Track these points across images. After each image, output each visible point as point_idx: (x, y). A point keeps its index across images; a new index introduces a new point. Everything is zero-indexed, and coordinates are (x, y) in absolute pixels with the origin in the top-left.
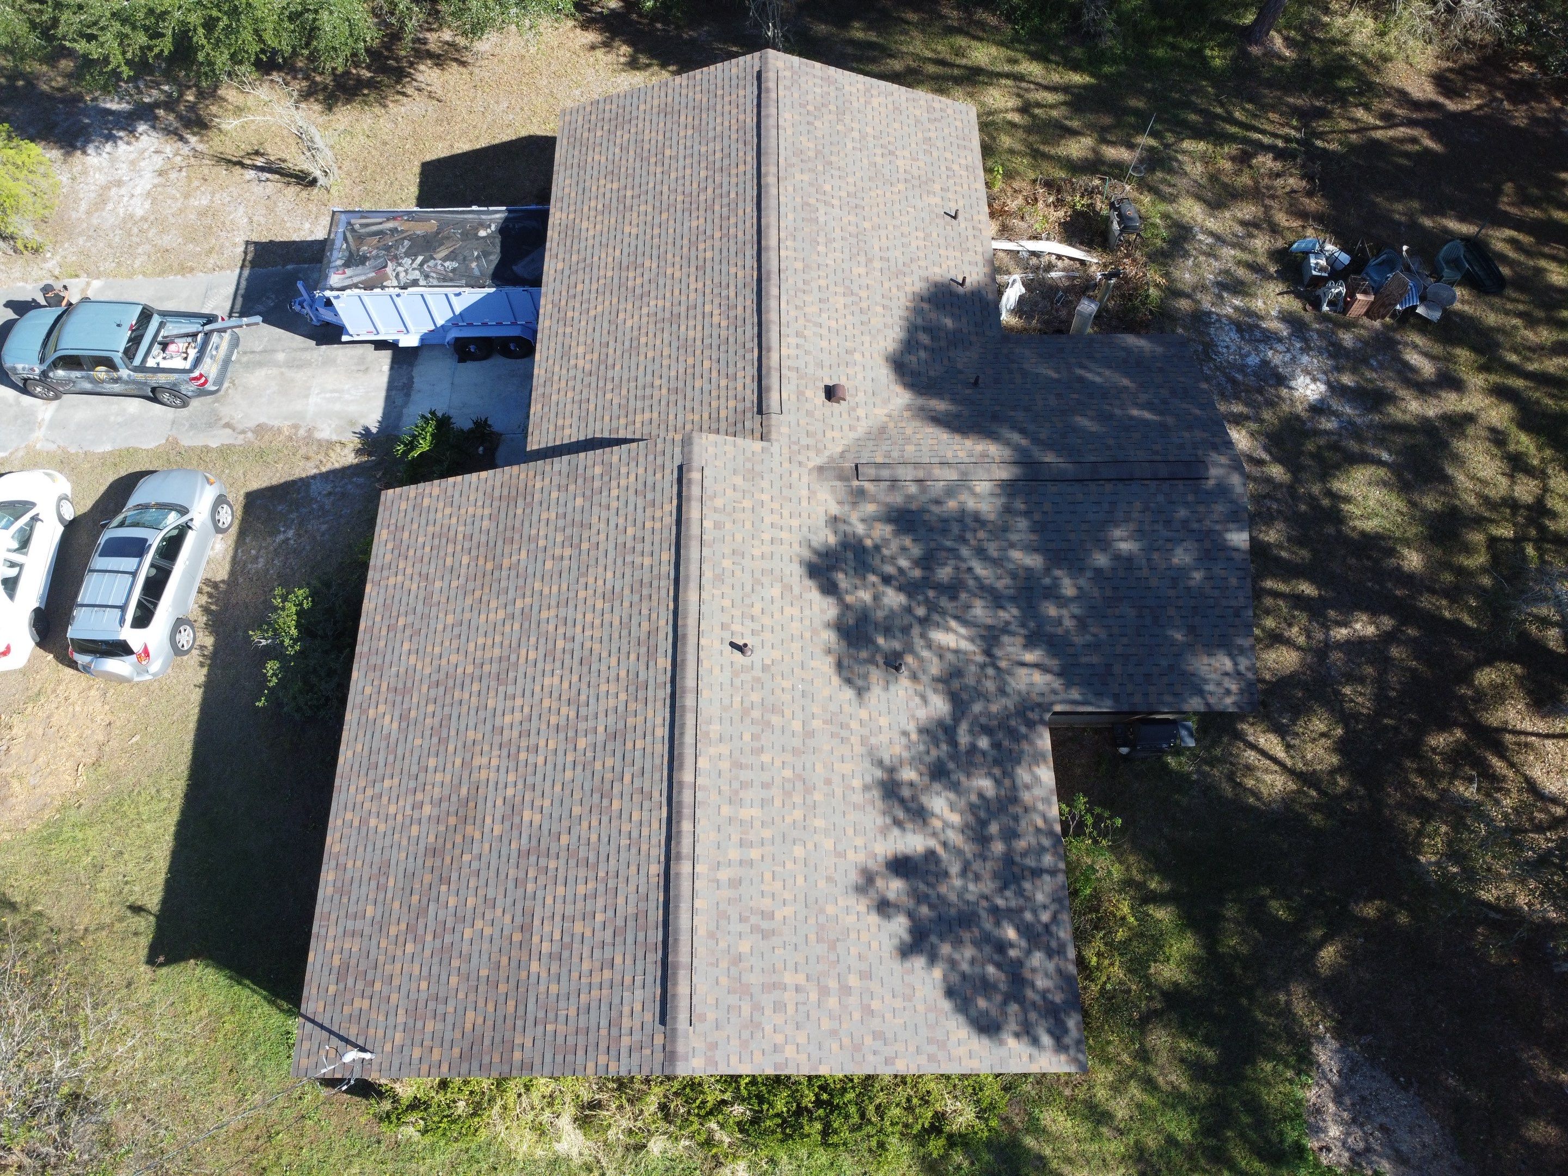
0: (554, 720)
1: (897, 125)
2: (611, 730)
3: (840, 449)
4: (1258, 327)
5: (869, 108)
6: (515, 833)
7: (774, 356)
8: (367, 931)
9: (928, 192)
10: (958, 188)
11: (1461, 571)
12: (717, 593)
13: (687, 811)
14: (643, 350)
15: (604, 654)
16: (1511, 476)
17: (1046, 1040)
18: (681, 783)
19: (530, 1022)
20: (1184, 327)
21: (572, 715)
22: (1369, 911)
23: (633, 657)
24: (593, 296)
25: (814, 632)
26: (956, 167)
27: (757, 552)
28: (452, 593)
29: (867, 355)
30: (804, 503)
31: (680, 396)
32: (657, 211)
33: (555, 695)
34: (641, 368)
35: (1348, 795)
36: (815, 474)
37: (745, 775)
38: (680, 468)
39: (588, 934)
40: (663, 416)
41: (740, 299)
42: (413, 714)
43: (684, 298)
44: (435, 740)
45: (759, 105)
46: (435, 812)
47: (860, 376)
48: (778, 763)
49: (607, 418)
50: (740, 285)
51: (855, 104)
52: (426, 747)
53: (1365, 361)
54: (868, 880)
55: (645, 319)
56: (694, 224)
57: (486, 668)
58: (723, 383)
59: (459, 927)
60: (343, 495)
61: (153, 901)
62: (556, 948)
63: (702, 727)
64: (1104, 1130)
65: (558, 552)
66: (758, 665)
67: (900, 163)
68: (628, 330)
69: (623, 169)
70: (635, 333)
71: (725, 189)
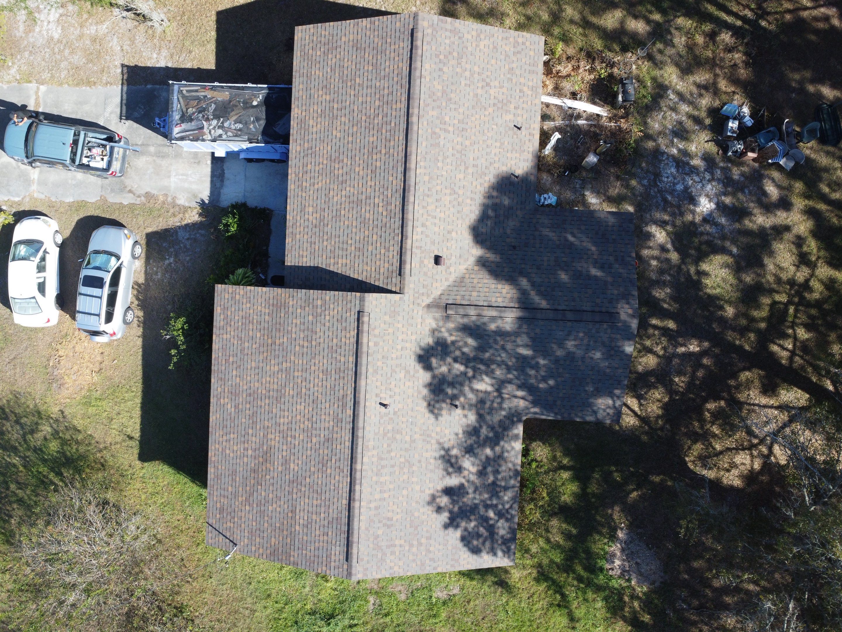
0: (302, 426)
1: (493, 62)
2: (326, 437)
3: (439, 293)
4: (688, 164)
5: (478, 49)
6: (287, 472)
7: (409, 242)
8: (230, 496)
9: (507, 111)
10: (525, 106)
11: (753, 320)
12: (375, 379)
13: (358, 482)
14: (342, 219)
15: (323, 401)
16: (798, 267)
17: (500, 553)
18: (355, 469)
19: (296, 548)
20: (647, 163)
21: (310, 426)
22: (657, 479)
23: (336, 405)
24: (317, 175)
25: (419, 392)
26: (525, 89)
27: (394, 356)
28: (254, 351)
29: (459, 232)
30: (419, 326)
31: (361, 253)
32: (351, 124)
33: (302, 414)
34: (342, 230)
35: (662, 429)
36: (425, 309)
37: (383, 463)
38: (359, 312)
39: (318, 520)
40: (352, 263)
41: (394, 199)
42: (240, 406)
43: (364, 190)
44: (251, 421)
45: (411, 58)
46: (253, 454)
47: (454, 247)
48: (398, 456)
49: (324, 257)
50: (394, 190)
51: (470, 49)
52: (247, 423)
53: (742, 190)
54: (433, 498)
55: (343, 199)
56: (371, 139)
57: (271, 393)
58: (383, 251)
59: (267, 505)
60: (195, 240)
61: (137, 435)
62: (306, 523)
63: (366, 443)
64: (526, 555)
65: (301, 343)
66: (392, 412)
67: (492, 92)
68: (335, 203)
69: (332, 86)
70: (339, 207)
71: (389, 118)
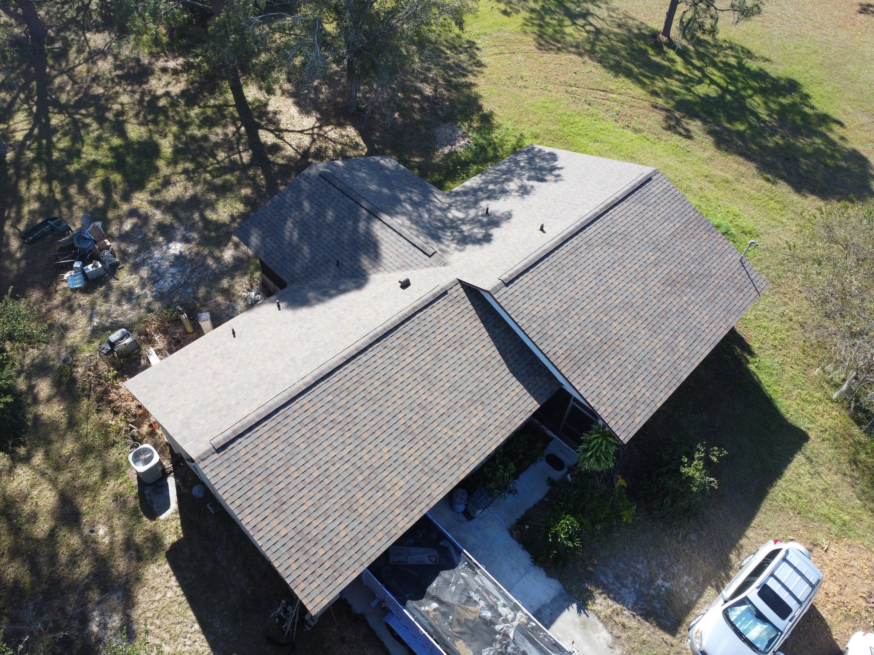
0: (623, 271)
5: (186, 403)
14: (453, 381)
17: (536, 150)
21: (616, 265)
24: (441, 442)
25: (509, 226)
31: (463, 340)
32: (364, 444)
33: (617, 277)
34: (462, 374)
36: (450, 264)
37: (575, 207)
39: (657, 214)
41: (394, 345)
43: (410, 380)
44: (668, 315)
46: (682, 295)
48: (560, 206)
49: (497, 373)
50: (386, 350)
51: (192, 406)
52: (673, 318)
55: (436, 394)
56: (362, 409)
57: (633, 314)
58: (443, 322)
59: (694, 258)
61: (800, 457)
65: (576, 317)
67: (219, 367)
68: (447, 400)
69: (344, 500)
70: (446, 393)
71: (328, 406)
